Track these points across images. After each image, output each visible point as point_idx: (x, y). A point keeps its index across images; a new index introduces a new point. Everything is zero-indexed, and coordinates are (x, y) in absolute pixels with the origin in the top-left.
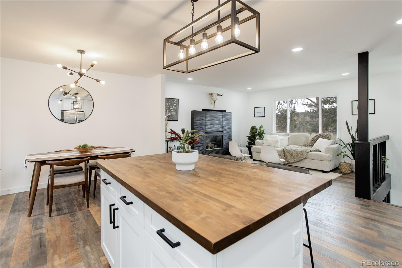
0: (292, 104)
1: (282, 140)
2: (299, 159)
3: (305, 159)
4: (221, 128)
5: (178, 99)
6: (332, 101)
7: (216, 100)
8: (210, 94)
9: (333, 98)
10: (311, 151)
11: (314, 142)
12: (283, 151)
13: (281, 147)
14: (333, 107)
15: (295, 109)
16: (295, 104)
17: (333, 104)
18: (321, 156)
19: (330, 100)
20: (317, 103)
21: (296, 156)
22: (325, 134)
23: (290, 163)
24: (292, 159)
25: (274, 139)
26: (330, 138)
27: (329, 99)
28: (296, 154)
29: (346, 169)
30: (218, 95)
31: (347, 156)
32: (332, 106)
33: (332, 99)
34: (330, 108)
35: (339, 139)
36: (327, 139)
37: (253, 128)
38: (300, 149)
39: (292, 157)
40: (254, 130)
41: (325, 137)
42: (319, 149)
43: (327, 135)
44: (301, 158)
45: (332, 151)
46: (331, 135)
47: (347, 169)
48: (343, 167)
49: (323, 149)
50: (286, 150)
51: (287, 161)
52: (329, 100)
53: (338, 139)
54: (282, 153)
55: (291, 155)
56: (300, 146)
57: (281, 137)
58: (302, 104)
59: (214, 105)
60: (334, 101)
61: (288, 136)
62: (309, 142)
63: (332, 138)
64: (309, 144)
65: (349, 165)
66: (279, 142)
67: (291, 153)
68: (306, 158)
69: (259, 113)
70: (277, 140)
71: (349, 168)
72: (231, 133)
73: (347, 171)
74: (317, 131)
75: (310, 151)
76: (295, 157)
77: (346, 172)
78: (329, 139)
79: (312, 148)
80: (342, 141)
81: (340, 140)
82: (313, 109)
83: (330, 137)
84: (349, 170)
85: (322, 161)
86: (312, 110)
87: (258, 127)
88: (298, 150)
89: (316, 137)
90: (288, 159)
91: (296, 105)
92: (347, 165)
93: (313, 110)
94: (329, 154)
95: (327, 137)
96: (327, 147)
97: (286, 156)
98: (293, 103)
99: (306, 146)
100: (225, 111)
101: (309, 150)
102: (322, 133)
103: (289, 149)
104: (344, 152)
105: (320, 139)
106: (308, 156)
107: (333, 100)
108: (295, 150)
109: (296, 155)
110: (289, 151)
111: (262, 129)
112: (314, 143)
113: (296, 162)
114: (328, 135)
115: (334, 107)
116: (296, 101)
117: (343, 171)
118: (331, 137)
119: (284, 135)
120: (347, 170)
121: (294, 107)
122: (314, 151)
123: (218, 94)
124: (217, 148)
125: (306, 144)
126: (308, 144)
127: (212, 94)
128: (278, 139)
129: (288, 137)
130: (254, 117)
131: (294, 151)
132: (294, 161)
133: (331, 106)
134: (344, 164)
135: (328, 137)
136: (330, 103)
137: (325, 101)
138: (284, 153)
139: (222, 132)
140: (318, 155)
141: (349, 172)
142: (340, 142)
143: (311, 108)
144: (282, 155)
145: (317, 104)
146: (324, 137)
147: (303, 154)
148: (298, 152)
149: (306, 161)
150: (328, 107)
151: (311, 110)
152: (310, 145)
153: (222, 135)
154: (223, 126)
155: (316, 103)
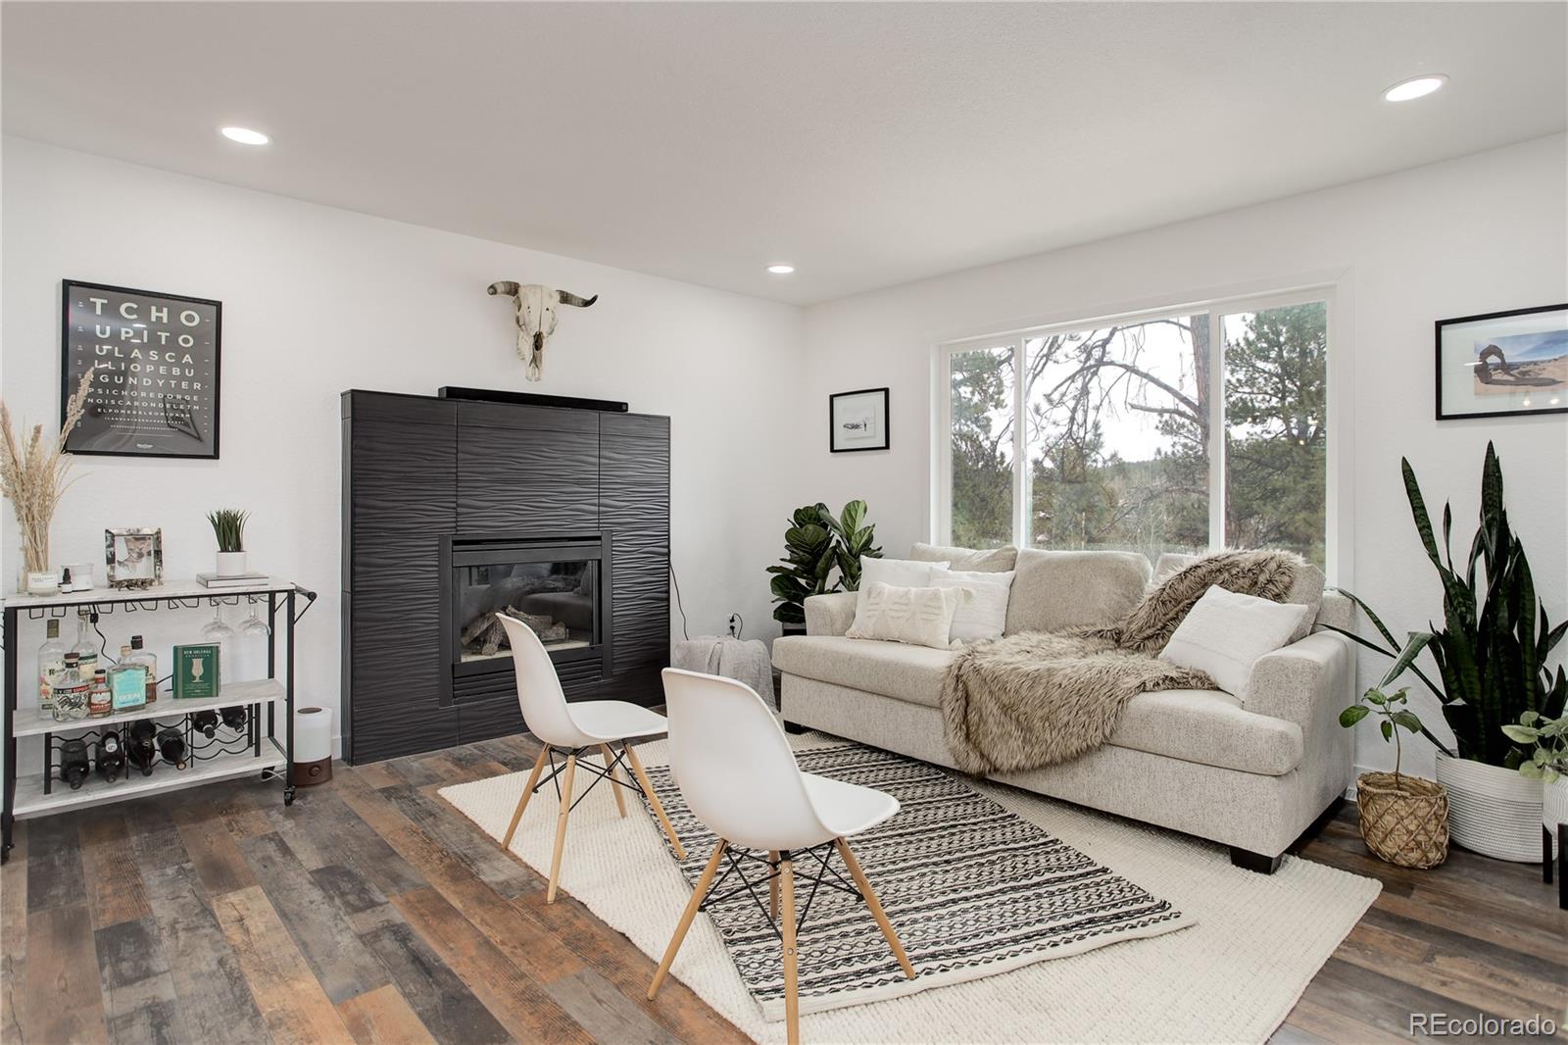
0: (1086, 412)
1: (968, 595)
2: (1057, 744)
3: (1108, 749)
4: (593, 513)
5: (218, 305)
6: (1263, 407)
7: (545, 330)
8: (500, 288)
9: (1268, 397)
10: (1150, 685)
11: (1171, 615)
12: (958, 678)
13: (957, 643)
14: (1268, 437)
15: (1099, 432)
16: (1097, 408)
17: (1269, 420)
18: (1223, 734)
19: (1257, 405)
20: (1200, 403)
21: (1038, 724)
22: (1248, 556)
23: (996, 770)
24: (1015, 743)
25: (913, 590)
26: (1287, 588)
27: (1252, 400)
28: (1041, 706)
29: (1410, 832)
30: (565, 298)
31: (1414, 725)
32: (1262, 432)
33: (1264, 399)
34: (1255, 437)
35: (1342, 593)
36: (1262, 593)
37: (810, 518)
38: (1069, 671)
39: (1012, 727)
40: (810, 527)
41: (1247, 582)
42: (1209, 673)
43: (1260, 566)
44: (1075, 744)
45: (1307, 694)
46: (1289, 569)
47: (1420, 838)
48: (1389, 820)
49: (1233, 674)
50: (977, 671)
51: (982, 756)
52: (1250, 404)
53: (1335, 594)
54: (950, 690)
55: (1006, 709)
56: (1076, 642)
57: (965, 577)
58: (1129, 407)
59: (535, 361)
60: (1273, 408)
61: (1012, 570)
62: (1142, 614)
63: (1295, 589)
64: (1140, 630)
65: (1431, 805)
66: (947, 613)
67: (1005, 700)
68: (1107, 743)
69: (855, 427)
70: (936, 596)
71: (1431, 827)
72: (668, 547)
73: (1415, 856)
74: (1198, 538)
75: (1142, 688)
76: (1030, 730)
77: (1412, 855)
78: (1277, 597)
79: (1157, 663)
80: (1365, 608)
81: (1354, 600)
82: (1183, 440)
83: (1286, 579)
84: (1437, 846)
85: (1230, 776)
86: (1180, 448)
87: (836, 513)
88: (1057, 680)
89: (1186, 582)
90: (986, 735)
91: (1102, 416)
92: (1423, 809)
93: (1185, 446)
94: (1282, 717)
95: (1262, 579)
96: (1265, 662)
97: (973, 717)
98: (1091, 405)
99: (1118, 639)
100: (619, 407)
101: (1137, 682)
102: (1230, 551)
103: (998, 663)
104: (1391, 700)
105: (1215, 592)
106: (1126, 723)
107: (1267, 404)
108: (1035, 679)
109: (1040, 713)
110: (994, 682)
111: (861, 525)
112: (1177, 619)
113: (1041, 766)
114: (1273, 565)
115: (1273, 435)
116: (1104, 394)
117: (1383, 848)
118: (1291, 582)
119: (988, 560)
120: (1419, 844)
121: (1096, 426)
122: (1173, 683)
123: (562, 292)
124: (561, 641)
125: (1122, 625)
126: (1134, 627)
127: (513, 290)
128: (942, 589)
129: (1010, 574)
130: (832, 450)
131: (1026, 686)
132: (1029, 756)
133: (1258, 428)
134: (1391, 799)
135: (1269, 581)
136: (1257, 416)
137: (1237, 409)
138: (959, 694)
139: (599, 538)
140: (1198, 726)
141: (1431, 855)
142: (1354, 614)
143: (1176, 439)
144: (948, 711)
145: (1202, 411)
146: (1241, 582)
147: (1089, 714)
148: (1056, 694)
149: (1111, 762)
150: (1247, 436)
151: (1173, 446)
152: (1149, 638)
153: (600, 561)
154: (602, 501)
155: (1197, 404)
